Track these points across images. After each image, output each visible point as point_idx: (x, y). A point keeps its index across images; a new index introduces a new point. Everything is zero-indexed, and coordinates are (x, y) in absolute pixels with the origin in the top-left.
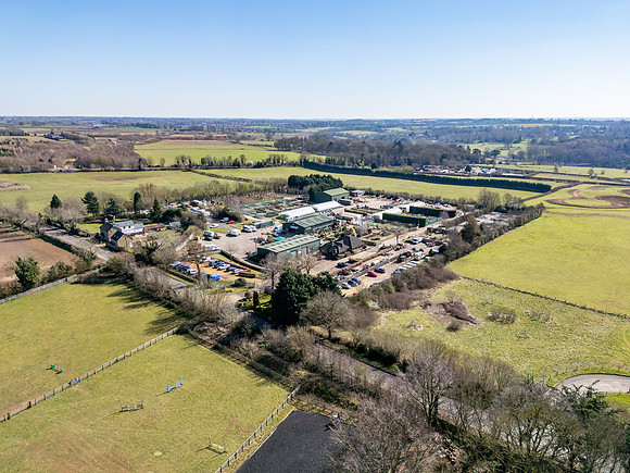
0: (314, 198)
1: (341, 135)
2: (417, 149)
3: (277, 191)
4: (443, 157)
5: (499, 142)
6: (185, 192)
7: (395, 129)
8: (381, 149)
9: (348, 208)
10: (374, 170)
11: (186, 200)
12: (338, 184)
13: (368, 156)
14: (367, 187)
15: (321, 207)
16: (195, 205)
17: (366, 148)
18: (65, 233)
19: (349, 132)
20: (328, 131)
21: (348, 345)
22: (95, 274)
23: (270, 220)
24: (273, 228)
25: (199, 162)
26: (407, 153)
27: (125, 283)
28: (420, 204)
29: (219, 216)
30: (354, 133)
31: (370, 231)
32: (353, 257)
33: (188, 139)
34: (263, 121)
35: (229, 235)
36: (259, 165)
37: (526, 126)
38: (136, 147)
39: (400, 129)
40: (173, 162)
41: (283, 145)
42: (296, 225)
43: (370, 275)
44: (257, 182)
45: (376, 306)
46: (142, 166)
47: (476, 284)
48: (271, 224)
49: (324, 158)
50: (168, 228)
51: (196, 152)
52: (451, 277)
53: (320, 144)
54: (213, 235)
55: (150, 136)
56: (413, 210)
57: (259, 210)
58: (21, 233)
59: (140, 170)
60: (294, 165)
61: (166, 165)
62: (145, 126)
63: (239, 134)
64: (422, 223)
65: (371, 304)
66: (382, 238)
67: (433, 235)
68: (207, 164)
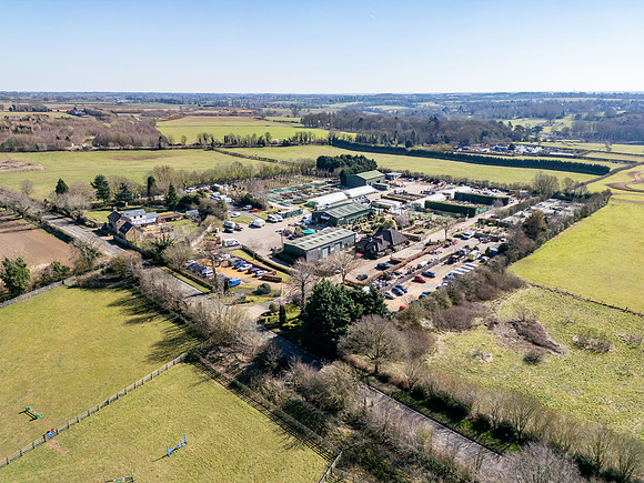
0: (346, 182)
1: (370, 111)
2: (454, 125)
3: (306, 174)
4: (484, 134)
5: (540, 117)
6: (205, 175)
7: (427, 104)
8: (414, 125)
9: (385, 193)
10: (410, 149)
11: (206, 184)
12: (372, 166)
13: (401, 133)
14: (404, 169)
15: (354, 192)
16: (215, 189)
17: (399, 124)
18: (70, 223)
19: (378, 107)
20: (357, 106)
21: (400, 385)
22: (97, 276)
23: (297, 208)
24: (301, 217)
25: (221, 141)
26: (443, 130)
27: (130, 288)
28: (465, 189)
29: (242, 203)
30: (384, 108)
31: (411, 222)
32: (396, 256)
33: (212, 115)
34: (289, 96)
35: (252, 226)
36: (285, 144)
37: (568, 100)
38: (158, 124)
39: (433, 104)
40: (194, 140)
41: (310, 121)
42: (327, 215)
43: (418, 280)
44: (283, 162)
45: (431, 326)
46: (162, 144)
47: (548, 295)
48: (299, 212)
49: (354, 135)
50: (185, 217)
51: (219, 129)
52: (516, 284)
53: (349, 120)
54: (234, 225)
55: (174, 112)
56: (458, 196)
57: (286, 196)
58: (23, 221)
59: (160, 149)
60: (322, 143)
61: (188, 143)
62: (169, 102)
63: (265, 110)
64: (471, 213)
65: (424, 323)
66: (427, 231)
67: (486, 228)
68: (231, 142)
